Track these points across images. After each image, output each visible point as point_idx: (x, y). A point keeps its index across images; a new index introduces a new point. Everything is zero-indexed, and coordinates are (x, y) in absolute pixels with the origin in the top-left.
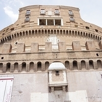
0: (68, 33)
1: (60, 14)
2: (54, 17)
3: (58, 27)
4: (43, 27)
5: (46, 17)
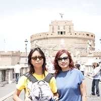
0: (68, 38)
1: (65, 28)
2: (63, 31)
3: (64, 35)
4: (59, 36)
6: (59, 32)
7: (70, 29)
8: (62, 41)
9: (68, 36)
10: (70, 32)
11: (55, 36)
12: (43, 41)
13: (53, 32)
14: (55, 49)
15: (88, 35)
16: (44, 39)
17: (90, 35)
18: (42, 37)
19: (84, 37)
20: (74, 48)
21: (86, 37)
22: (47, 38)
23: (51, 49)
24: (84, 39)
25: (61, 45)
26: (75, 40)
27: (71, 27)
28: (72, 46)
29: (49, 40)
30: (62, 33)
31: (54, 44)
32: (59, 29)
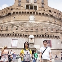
1: (37, 2)
3: (35, 10)
4: (28, 10)
5: (29, 4)
7: (43, 3)
9: (40, 12)
10: (43, 7)
11: (21, 11)
12: (4, 19)
16: (7, 15)
18: (5, 13)
28: (45, 26)
29: (12, 17)
31: (19, 22)
32: (28, 2)
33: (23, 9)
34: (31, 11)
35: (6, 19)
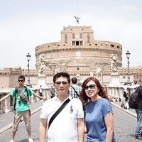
0: (86, 49)
1: (83, 37)
2: (79, 40)
3: (81, 46)
4: (74, 47)
5: (76, 40)
6: (73, 42)
7: (89, 37)
8: (78, 54)
9: (86, 47)
10: (89, 42)
11: (68, 48)
12: (52, 54)
13: (66, 42)
14: (69, 65)
15: (112, 46)
16: (54, 51)
17: (116, 46)
18: (51, 49)
19: (107, 48)
20: (94, 64)
21: (110, 48)
22: (58, 50)
23: (64, 64)
24: (108, 52)
25: (77, 60)
26: (96, 53)
27: (90, 35)
28: (91, 60)
29: (60, 53)
30: (77, 43)
31: (67, 58)
32: (74, 38)
33: (70, 45)
34: (77, 47)
35: (54, 54)
